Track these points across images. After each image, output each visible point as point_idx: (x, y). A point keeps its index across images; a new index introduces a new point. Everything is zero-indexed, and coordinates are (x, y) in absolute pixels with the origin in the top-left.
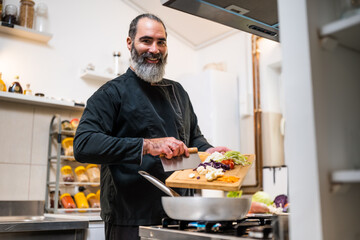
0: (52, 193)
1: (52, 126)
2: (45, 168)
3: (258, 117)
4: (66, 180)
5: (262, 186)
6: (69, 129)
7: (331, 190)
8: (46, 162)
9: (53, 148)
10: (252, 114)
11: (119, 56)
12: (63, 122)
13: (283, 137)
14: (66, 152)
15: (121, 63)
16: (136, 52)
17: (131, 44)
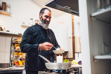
0: (12, 61)
1: (12, 41)
2: (10, 53)
3: (74, 38)
4: (16, 57)
5: (75, 58)
6: (17, 41)
7: (94, 61)
8: (10, 51)
9: (12, 47)
10: (72, 37)
11: (32, 19)
12: (15, 39)
14: (16, 49)
15: (33, 21)
16: (43, 19)
17: (41, 16)
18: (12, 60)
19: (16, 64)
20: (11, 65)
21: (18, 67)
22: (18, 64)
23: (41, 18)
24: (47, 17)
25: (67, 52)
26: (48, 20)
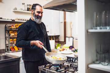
0: (7, 47)
1: (6, 27)
2: (5, 40)
3: (65, 23)
4: (11, 43)
6: (11, 29)
8: (5, 38)
9: (6, 34)
10: (63, 22)
11: (24, 4)
12: (9, 27)
13: (72, 29)
14: (11, 35)
15: (25, 6)
16: (35, 15)
17: (33, 12)
18: (7, 45)
19: (11, 49)
20: (7, 50)
21: (14, 52)
22: (14, 50)
23: (33, 14)
24: (39, 12)
25: (59, 36)
26: (40, 15)
